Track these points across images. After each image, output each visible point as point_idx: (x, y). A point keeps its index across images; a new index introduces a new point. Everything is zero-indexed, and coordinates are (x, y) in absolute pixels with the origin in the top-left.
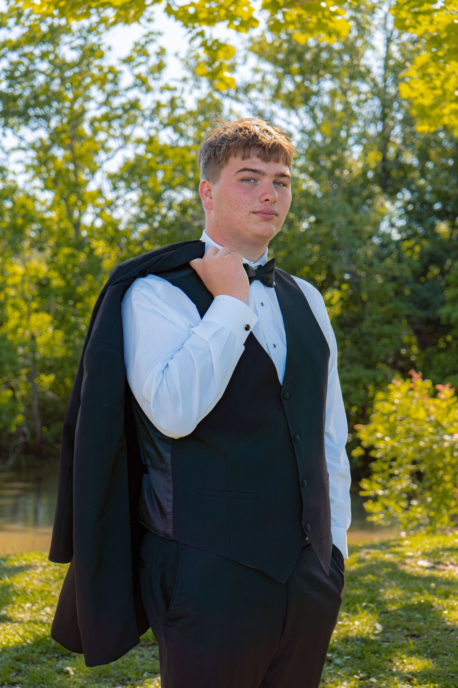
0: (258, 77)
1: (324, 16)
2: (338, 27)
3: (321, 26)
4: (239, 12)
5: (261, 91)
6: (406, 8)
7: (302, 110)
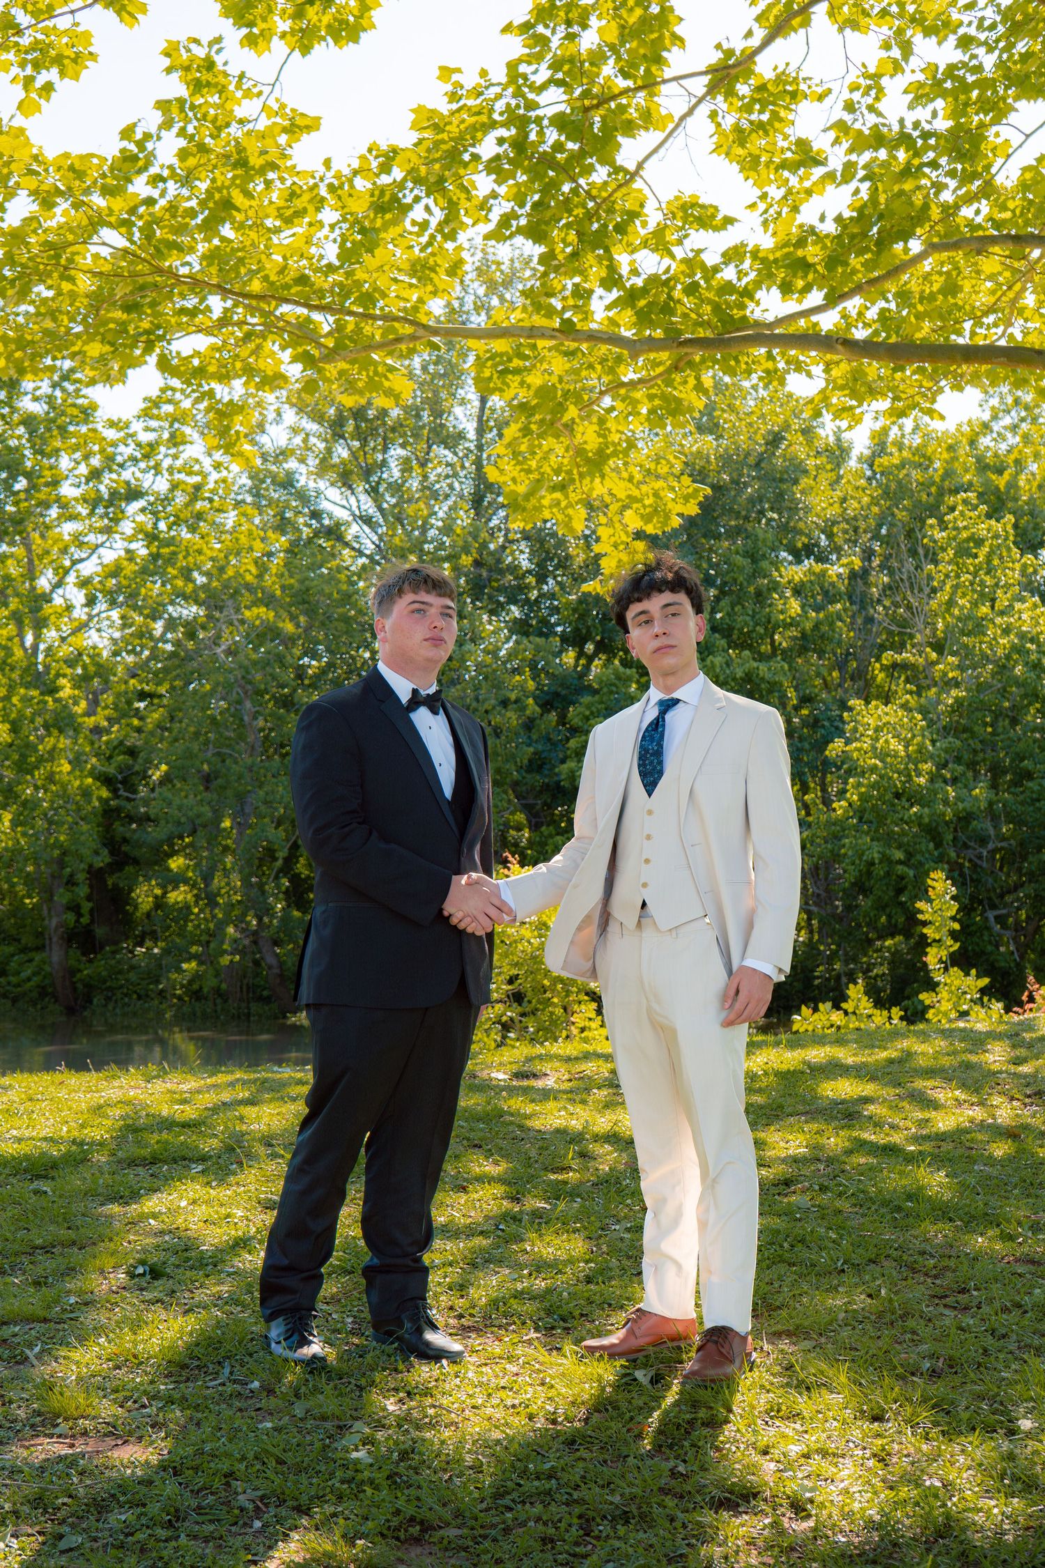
0: (298, 440)
1: (376, 373)
2: (397, 388)
3: (373, 385)
4: (261, 365)
5: (302, 461)
6: (489, 363)
7: (360, 487)
